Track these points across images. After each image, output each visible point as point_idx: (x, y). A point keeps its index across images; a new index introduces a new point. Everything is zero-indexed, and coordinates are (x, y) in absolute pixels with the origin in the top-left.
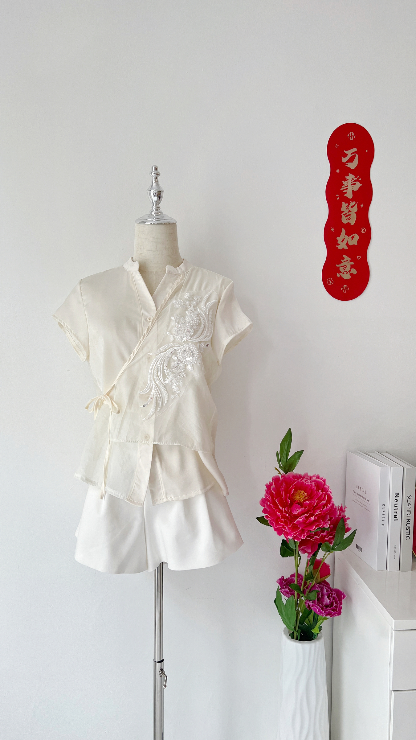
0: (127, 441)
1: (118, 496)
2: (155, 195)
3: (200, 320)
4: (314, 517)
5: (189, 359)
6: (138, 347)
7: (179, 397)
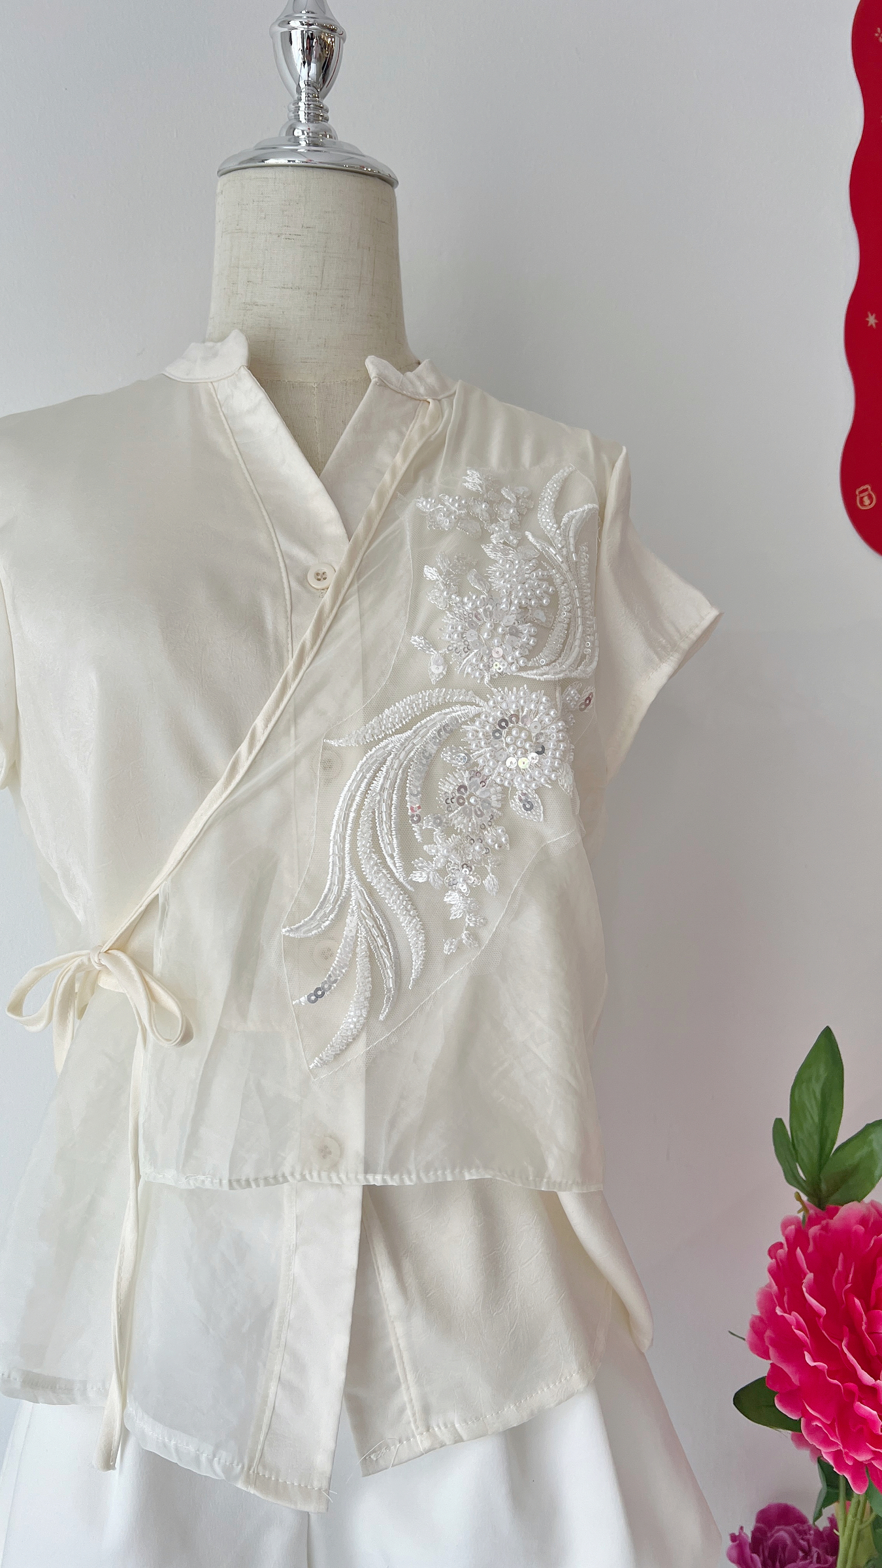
0: (235, 1184)
1: (195, 1460)
2: (308, 47)
3: (550, 580)
5: (524, 763)
6: (274, 712)
7: (480, 946)
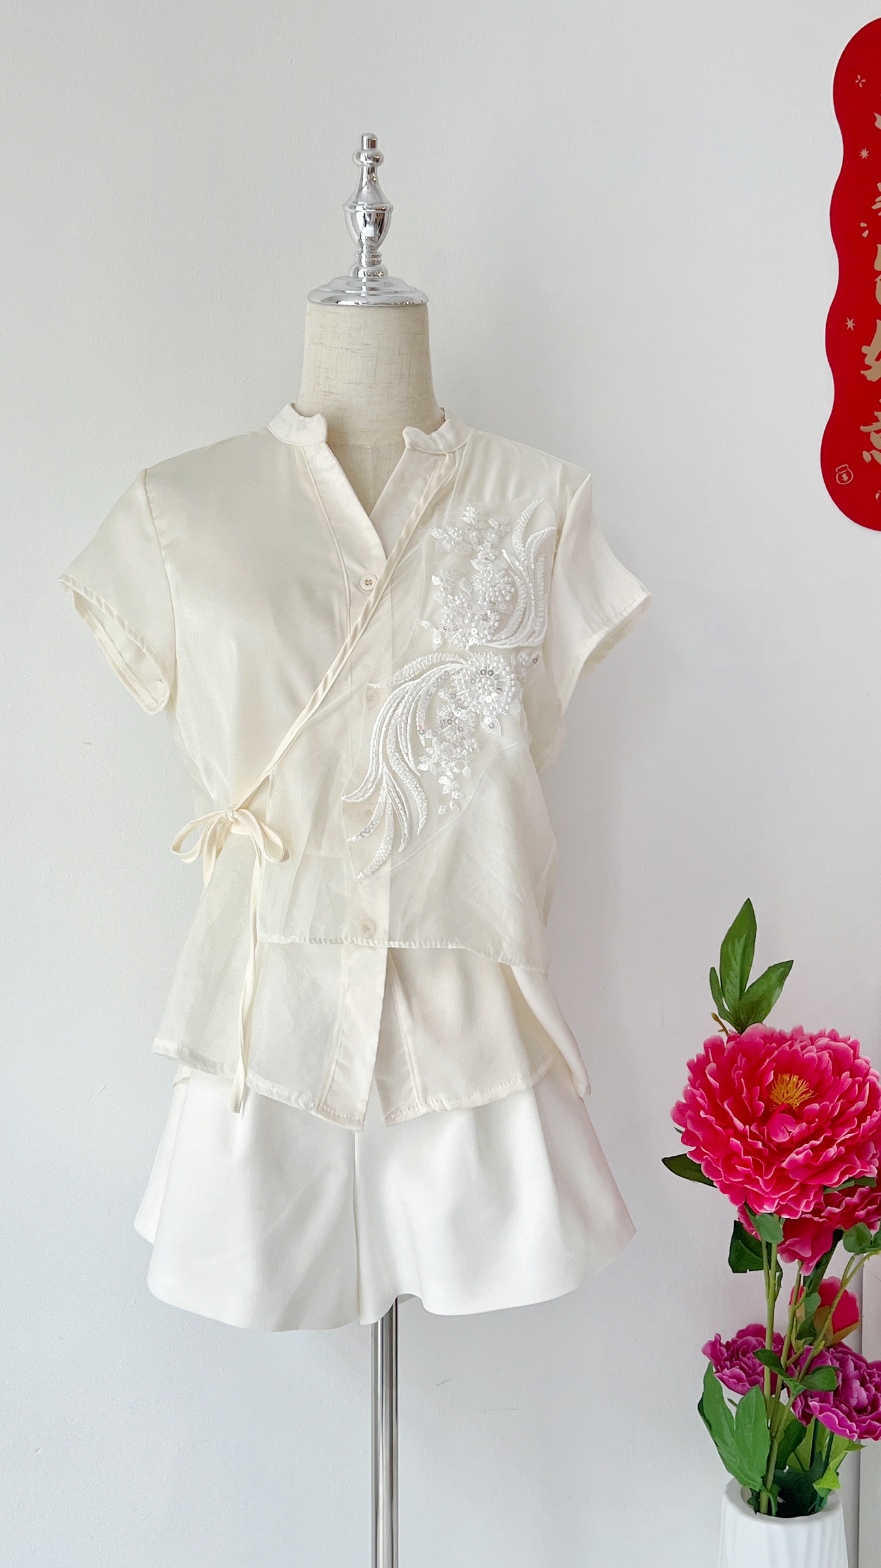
0: (313, 941)
1: (289, 1099)
2: (368, 219)
3: (513, 584)
4: (838, 1148)
5: (489, 699)
6: (338, 667)
7: (460, 810)
